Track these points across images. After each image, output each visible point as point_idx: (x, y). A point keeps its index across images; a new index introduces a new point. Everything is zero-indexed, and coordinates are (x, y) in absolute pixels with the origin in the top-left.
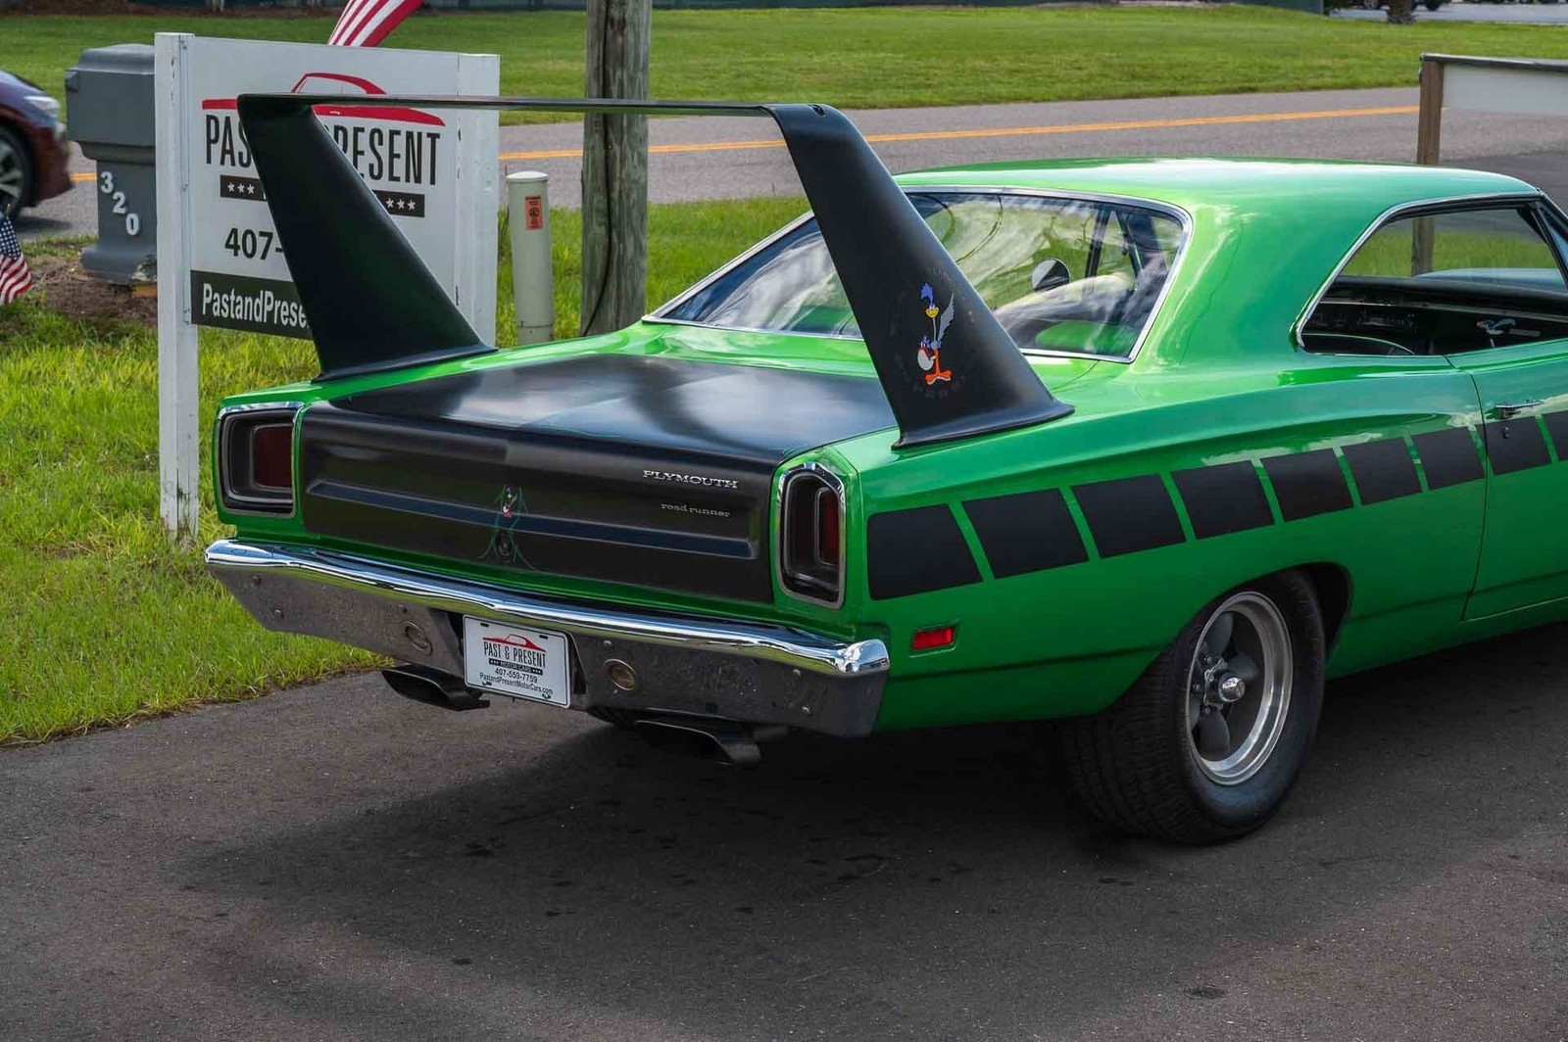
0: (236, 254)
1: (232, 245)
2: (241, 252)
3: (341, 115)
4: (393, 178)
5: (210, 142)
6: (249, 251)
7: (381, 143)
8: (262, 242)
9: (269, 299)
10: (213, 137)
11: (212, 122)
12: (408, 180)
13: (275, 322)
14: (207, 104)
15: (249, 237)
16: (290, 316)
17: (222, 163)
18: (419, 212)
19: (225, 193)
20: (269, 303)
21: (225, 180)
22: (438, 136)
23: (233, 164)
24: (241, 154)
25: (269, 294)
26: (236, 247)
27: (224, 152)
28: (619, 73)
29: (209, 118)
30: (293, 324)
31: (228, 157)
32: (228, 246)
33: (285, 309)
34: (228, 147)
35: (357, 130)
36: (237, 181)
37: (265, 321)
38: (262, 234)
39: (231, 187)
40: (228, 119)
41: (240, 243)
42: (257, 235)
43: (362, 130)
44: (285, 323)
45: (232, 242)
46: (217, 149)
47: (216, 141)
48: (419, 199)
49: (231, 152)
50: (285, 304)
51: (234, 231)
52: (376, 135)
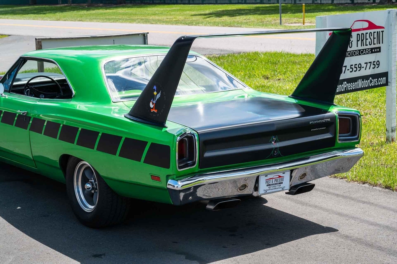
3: (363, 30)
4: (374, 44)
7: (371, 36)
9: (345, 84)
13: (347, 90)
16: (351, 87)
18: (380, 51)
20: (345, 85)
22: (383, 31)
25: (345, 83)
30: (351, 89)
33: (349, 86)
35: (366, 33)
37: (344, 90)
44: (349, 89)
50: (349, 84)
52: (371, 34)
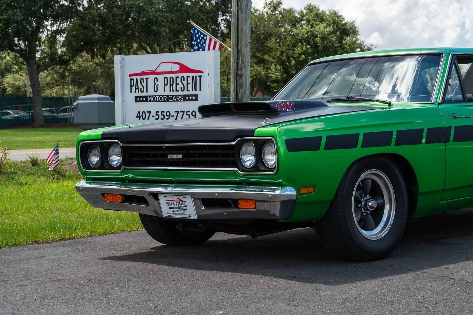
0: (140, 119)
1: (139, 117)
2: (141, 118)
5: (131, 86)
6: (144, 118)
8: (148, 114)
10: (132, 85)
11: (132, 80)
12: (192, 90)
14: (130, 75)
15: (144, 113)
17: (135, 92)
19: (136, 101)
21: (136, 97)
23: (139, 92)
24: (141, 89)
26: (140, 117)
27: (136, 89)
28: (241, 90)
29: (131, 79)
31: (137, 90)
32: (137, 117)
34: (137, 87)
36: (140, 97)
38: (148, 112)
39: (138, 99)
40: (137, 79)
41: (141, 116)
42: (146, 112)
43: (178, 77)
45: (138, 116)
46: (133, 88)
47: (133, 86)
48: (196, 96)
49: (138, 89)
51: (139, 112)
